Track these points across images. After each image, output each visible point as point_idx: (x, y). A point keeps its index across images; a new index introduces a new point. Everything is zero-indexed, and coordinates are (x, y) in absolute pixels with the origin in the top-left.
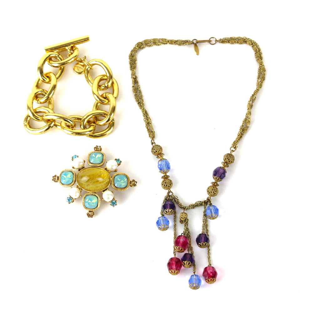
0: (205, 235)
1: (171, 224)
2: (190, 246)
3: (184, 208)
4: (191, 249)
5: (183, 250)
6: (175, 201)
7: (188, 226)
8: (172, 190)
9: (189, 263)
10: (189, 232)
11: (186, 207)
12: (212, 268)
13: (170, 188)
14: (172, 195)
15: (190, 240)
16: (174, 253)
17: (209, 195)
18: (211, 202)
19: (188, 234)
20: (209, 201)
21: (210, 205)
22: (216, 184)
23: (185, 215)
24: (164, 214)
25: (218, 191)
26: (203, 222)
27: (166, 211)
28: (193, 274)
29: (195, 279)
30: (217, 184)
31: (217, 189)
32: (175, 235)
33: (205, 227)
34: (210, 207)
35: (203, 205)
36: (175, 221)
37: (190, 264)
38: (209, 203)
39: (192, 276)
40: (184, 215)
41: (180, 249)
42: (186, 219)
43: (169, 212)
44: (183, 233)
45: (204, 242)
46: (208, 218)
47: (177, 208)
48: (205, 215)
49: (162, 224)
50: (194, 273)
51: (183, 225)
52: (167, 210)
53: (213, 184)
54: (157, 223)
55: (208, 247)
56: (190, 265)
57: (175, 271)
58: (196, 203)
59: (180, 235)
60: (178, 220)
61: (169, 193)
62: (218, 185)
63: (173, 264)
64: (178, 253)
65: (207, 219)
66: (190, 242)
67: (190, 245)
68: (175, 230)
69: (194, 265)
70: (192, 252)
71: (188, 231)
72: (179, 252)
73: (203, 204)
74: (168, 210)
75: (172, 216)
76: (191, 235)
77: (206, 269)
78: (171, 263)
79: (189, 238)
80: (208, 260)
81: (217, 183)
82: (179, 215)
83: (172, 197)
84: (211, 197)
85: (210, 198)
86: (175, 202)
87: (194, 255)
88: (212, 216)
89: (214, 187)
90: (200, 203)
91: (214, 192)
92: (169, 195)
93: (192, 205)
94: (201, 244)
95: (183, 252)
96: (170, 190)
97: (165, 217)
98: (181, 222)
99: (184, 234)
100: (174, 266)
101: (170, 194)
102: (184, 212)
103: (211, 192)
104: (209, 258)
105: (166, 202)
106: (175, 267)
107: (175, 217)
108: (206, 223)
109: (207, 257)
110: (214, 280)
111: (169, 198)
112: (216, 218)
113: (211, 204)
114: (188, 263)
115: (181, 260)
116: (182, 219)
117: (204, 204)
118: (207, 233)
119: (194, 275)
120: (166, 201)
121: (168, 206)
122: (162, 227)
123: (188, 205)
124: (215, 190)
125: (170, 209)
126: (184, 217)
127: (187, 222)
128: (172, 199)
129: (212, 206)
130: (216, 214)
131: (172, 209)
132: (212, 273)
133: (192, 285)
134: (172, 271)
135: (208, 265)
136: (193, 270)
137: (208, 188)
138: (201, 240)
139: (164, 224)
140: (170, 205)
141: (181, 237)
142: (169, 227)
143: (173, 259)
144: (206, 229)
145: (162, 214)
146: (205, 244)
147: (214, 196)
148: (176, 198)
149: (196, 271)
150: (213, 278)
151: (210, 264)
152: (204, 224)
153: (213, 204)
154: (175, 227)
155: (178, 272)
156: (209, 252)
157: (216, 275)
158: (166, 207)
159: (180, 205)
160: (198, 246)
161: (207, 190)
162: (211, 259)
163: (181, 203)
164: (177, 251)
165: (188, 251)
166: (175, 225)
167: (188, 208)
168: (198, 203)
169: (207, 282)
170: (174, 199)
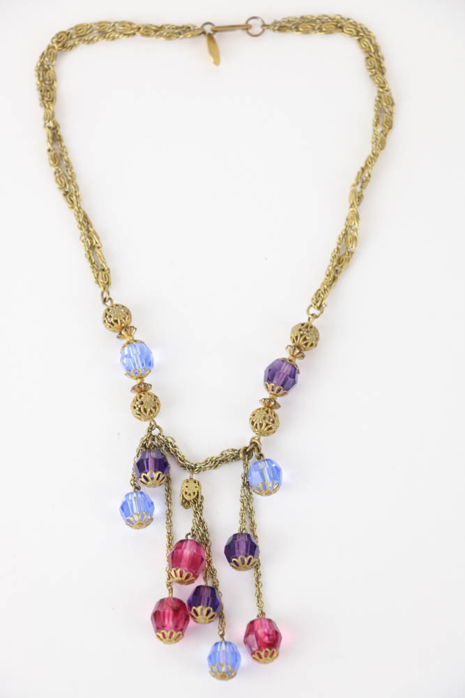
0: (248, 535)
1: (159, 509)
2: (209, 565)
3: (192, 468)
4: (212, 573)
5: (191, 578)
6: (168, 450)
7: (203, 514)
8: (159, 421)
9: (208, 612)
10: (205, 530)
11: (196, 465)
12: (267, 623)
13: (155, 416)
14: (160, 434)
15: (209, 551)
16: (168, 586)
17: (254, 431)
18: (262, 452)
19: (203, 535)
20: (256, 449)
21: (259, 459)
22: (273, 403)
23: (194, 485)
24: (141, 485)
25: (278, 421)
26: (242, 502)
27: (145, 477)
28: (220, 639)
29: (225, 652)
30: (275, 404)
31: (274, 415)
32: (169, 538)
33: (246, 517)
34: (259, 464)
35: (240, 459)
36: (169, 502)
37: (212, 613)
38: (255, 453)
39: (216, 644)
40: (191, 484)
41: (185, 575)
42: (198, 495)
43: (152, 479)
44: (190, 534)
45: (246, 556)
46: (254, 493)
47: (174, 469)
48: (247, 485)
49: (135, 511)
50: (222, 636)
51: (191, 511)
52: (148, 475)
53: (264, 403)
54: (122, 508)
55: (257, 567)
56: (209, 616)
57: (172, 634)
58: (222, 454)
59: (184, 538)
60: (177, 499)
61: (151, 429)
63: (166, 616)
64: (178, 585)
65: (251, 494)
66: (209, 556)
67: (209, 563)
68: (170, 525)
69: (221, 617)
70: (214, 583)
71: (203, 526)
72: (181, 582)
73: (241, 455)
74: (151, 474)
75: (161, 490)
76: (210, 538)
77: (251, 627)
78: (162, 614)
79: (206, 545)
80: (256, 601)
81: (275, 402)
82: (178, 487)
83: (159, 439)
84: (262, 438)
85: (259, 440)
86: (166, 453)
87: (221, 588)
88: (265, 488)
89: (267, 412)
90: (232, 455)
91: (267, 425)
92: (151, 435)
93: (211, 461)
94: (238, 561)
95: (192, 582)
96: (154, 421)
97: (141, 493)
98: (186, 503)
99: (194, 535)
100: (170, 620)
101: (156, 432)
102: (191, 479)
103: (261, 425)
104: (259, 596)
105: (144, 453)
106: (171, 623)
107: (169, 491)
108: (248, 504)
109: (254, 592)
110: (275, 655)
111: (152, 444)
112: (275, 491)
113: (261, 455)
114: (205, 612)
115: (186, 602)
116: (188, 498)
117: (244, 455)
118: (253, 531)
119: (221, 642)
120: (144, 449)
121: (151, 464)
122: (136, 518)
123: (202, 460)
124: (271, 420)
125: (155, 472)
126: (191, 492)
127: (199, 503)
128: (159, 446)
129: (264, 461)
130: (276, 482)
131: (159, 470)
132: (268, 635)
133: (218, 668)
134: (164, 635)
135: (258, 616)
136: (218, 630)
137: (254, 415)
138: (237, 551)
139: (140, 511)
140: (156, 460)
141: (186, 545)
142: (153, 517)
143: (167, 603)
144: (248, 522)
145: (135, 484)
146: (249, 561)
147: (268, 434)
148: (171, 443)
149: (225, 631)
150: (270, 649)
151: (263, 613)
152: (245, 508)
153: (266, 457)
154: (170, 517)
155: (179, 635)
156: (259, 580)
157: (279, 640)
158: (144, 466)
159: (180, 459)
160: (231, 565)
161: (250, 419)
162: (263, 598)
163: (183, 456)
164: (176, 581)
165: (205, 578)
166: (169, 514)
167: (201, 467)
168: (228, 453)
169: (255, 658)
170: (166, 446)
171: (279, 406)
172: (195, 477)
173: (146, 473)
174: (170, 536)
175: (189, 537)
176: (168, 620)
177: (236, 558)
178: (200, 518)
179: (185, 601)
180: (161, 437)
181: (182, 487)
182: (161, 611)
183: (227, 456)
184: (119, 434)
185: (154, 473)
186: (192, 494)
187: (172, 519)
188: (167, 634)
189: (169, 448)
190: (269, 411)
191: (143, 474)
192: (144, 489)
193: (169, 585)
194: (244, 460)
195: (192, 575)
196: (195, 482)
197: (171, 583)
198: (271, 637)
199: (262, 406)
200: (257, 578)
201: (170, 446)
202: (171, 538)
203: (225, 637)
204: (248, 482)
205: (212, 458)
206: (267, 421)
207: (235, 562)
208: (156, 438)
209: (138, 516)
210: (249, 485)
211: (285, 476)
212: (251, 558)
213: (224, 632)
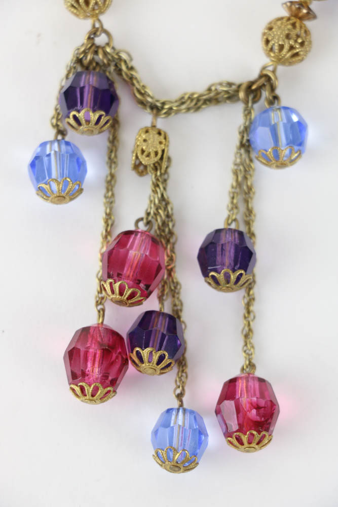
0: (241, 234)
1: (95, 170)
2: (170, 275)
3: (156, 109)
4: (172, 289)
5: (137, 298)
6: (119, 71)
7: (168, 188)
8: (108, 20)
9: (161, 359)
10: (168, 216)
11: (164, 104)
12: (257, 385)
13: (101, 13)
14: (108, 44)
15: (173, 251)
16: (98, 304)
17: (268, 55)
18: (278, 92)
19: (164, 224)
20: (268, 87)
21: (271, 103)
22: (305, 11)
23: (158, 138)
24: (69, 129)
25: (310, 42)
26: (236, 173)
27: (75, 117)
28: (175, 404)
29: (182, 428)
30: (308, 13)
31: (306, 32)
32: (106, 222)
33: (238, 200)
34: (272, 114)
35: (238, 99)
36: (112, 160)
37: (166, 361)
38: (265, 94)
39: (169, 411)
40: (153, 138)
41: (128, 292)
42: (162, 158)
43: (88, 122)
44: (142, 219)
45: (234, 271)
46: (256, 161)
47: (126, 106)
48: (246, 146)
49: (54, 174)
50: (180, 396)
51: (148, 180)
52: (81, 115)
53: (290, 8)
54: (33, 165)
55: (250, 286)
56: (163, 365)
57: (96, 389)
58: (210, 90)
59: (132, 227)
60: (127, 158)
61: (94, 33)
62: (311, 15)
63: (90, 357)
64: (115, 305)
65: (251, 160)
66: (171, 259)
67: (170, 272)
68: (110, 200)
69: (182, 363)
70: (175, 305)
71: (166, 209)
72: (120, 303)
73: (242, 95)
74: (87, 114)
75: (102, 140)
76: (176, 231)
77: (230, 390)
78: (82, 354)
79: (168, 241)
80: (242, 343)
81: (309, 9)
82: (130, 138)
83: (105, 54)
84: (280, 68)
85: (274, 72)
86: (114, 77)
87: (185, 316)
88: (277, 156)
89: (294, 25)
90: (227, 92)
91: (292, 48)
92: (93, 44)
93: (191, 98)
94: (221, 277)
95: (139, 303)
96: (99, 21)
97: (67, 143)
98: (139, 168)
99: (148, 223)
100: (97, 365)
101: (101, 40)
102: (154, 126)
103: (281, 47)
104: (248, 335)
105: (78, 76)
106: (97, 370)
107: (114, 142)
108: (245, 178)
109: (241, 328)
110: (266, 441)
111: (93, 59)
112: (292, 162)
113: (276, 98)
114: (156, 358)
115: (125, 336)
116: (144, 160)
117: (247, 95)
118: (248, 223)
119: (178, 410)
120: (79, 69)
121: (88, 97)
122: (55, 187)
123: (175, 95)
124: (300, 41)
125: (94, 111)
126: (152, 150)
127: (163, 171)
128: (104, 64)
129: (279, 109)
130: (296, 148)
131: (101, 108)
132: (258, 408)
133: (167, 453)
134: (82, 389)
135: (243, 369)
136: (174, 386)
137: (270, 29)
138: (219, 258)
139: (62, 175)
140: (96, 91)
141: (134, 239)
142: (83, 187)
143: (93, 337)
144: (242, 208)
145: (57, 126)
146: (238, 279)
147: (291, 64)
148: (125, 62)
149: (186, 388)
150: (259, 432)
151: (252, 365)
152: (239, 185)
153: (284, 102)
154: (112, 187)
155: (109, 392)
156: (251, 308)
157: (274, 415)
158: (76, 97)
159: (139, 91)
160: (206, 281)
161: (264, 34)
162: (255, 339)
163: (144, 87)
164: (112, 300)
165: (161, 298)
166: (111, 182)
167: (171, 109)
168: (220, 88)
169: (230, 442)
170: (116, 65)
171: (315, 17)
172: (161, 123)
173: (79, 111)
174: (109, 219)
175: (142, 226)
176: (94, 364)
177: (216, 271)
178: (162, 195)
179: (124, 334)
180: (108, 50)
181: (137, 139)
182: (82, 349)
183: (218, 93)
184: (39, 35)
185: (91, 114)
186: (152, 155)
187: (116, 190)
188: (89, 390)
189: (120, 70)
190: (298, 25)
191: (73, 113)
192: (71, 136)
193: (100, 302)
194: (246, 102)
195: (139, 293)
196: (159, 133)
197: (103, 298)
198: (262, 411)
199: (285, 13)
200: (248, 305)
201: (124, 67)
202: (110, 222)
203: (184, 399)
204: (248, 141)
205: (193, 94)
206: (292, 42)
207: (213, 277)
208: (100, 51)
209: (59, 184)
210: (249, 146)
211: (312, 136)
212: (241, 275)
213: (183, 389)
